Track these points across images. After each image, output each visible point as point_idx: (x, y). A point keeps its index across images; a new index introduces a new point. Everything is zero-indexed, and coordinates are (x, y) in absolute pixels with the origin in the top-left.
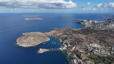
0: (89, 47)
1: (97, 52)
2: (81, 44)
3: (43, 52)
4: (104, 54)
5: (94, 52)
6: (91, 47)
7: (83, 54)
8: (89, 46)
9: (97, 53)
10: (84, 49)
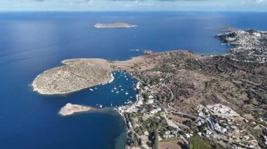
0: (201, 114)
1: (218, 132)
2: (182, 101)
3: (70, 113)
4: (238, 140)
5: (205, 132)
6: (206, 114)
7: (171, 133)
8: (203, 110)
9: (215, 136)
10: (184, 116)
